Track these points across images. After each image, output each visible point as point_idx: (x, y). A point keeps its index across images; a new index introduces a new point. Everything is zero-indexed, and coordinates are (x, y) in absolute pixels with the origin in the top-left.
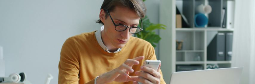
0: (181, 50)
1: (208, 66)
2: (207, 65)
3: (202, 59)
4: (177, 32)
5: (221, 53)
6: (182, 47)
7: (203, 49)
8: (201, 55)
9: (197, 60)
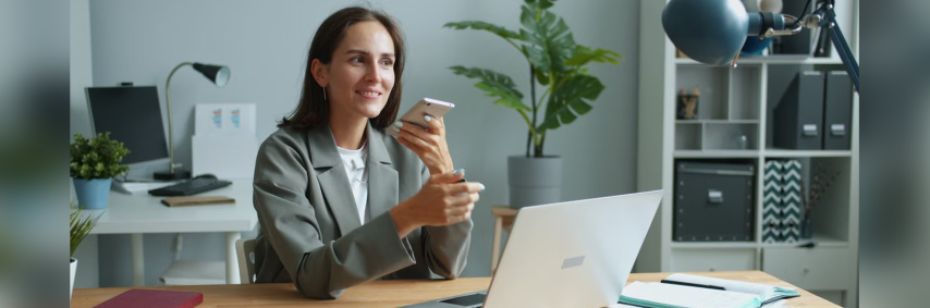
0: (693, 118)
1: (770, 163)
2: (767, 159)
3: (752, 145)
4: (680, 68)
5: (810, 128)
6: (696, 111)
7: (756, 116)
8: (750, 131)
9: (739, 147)
